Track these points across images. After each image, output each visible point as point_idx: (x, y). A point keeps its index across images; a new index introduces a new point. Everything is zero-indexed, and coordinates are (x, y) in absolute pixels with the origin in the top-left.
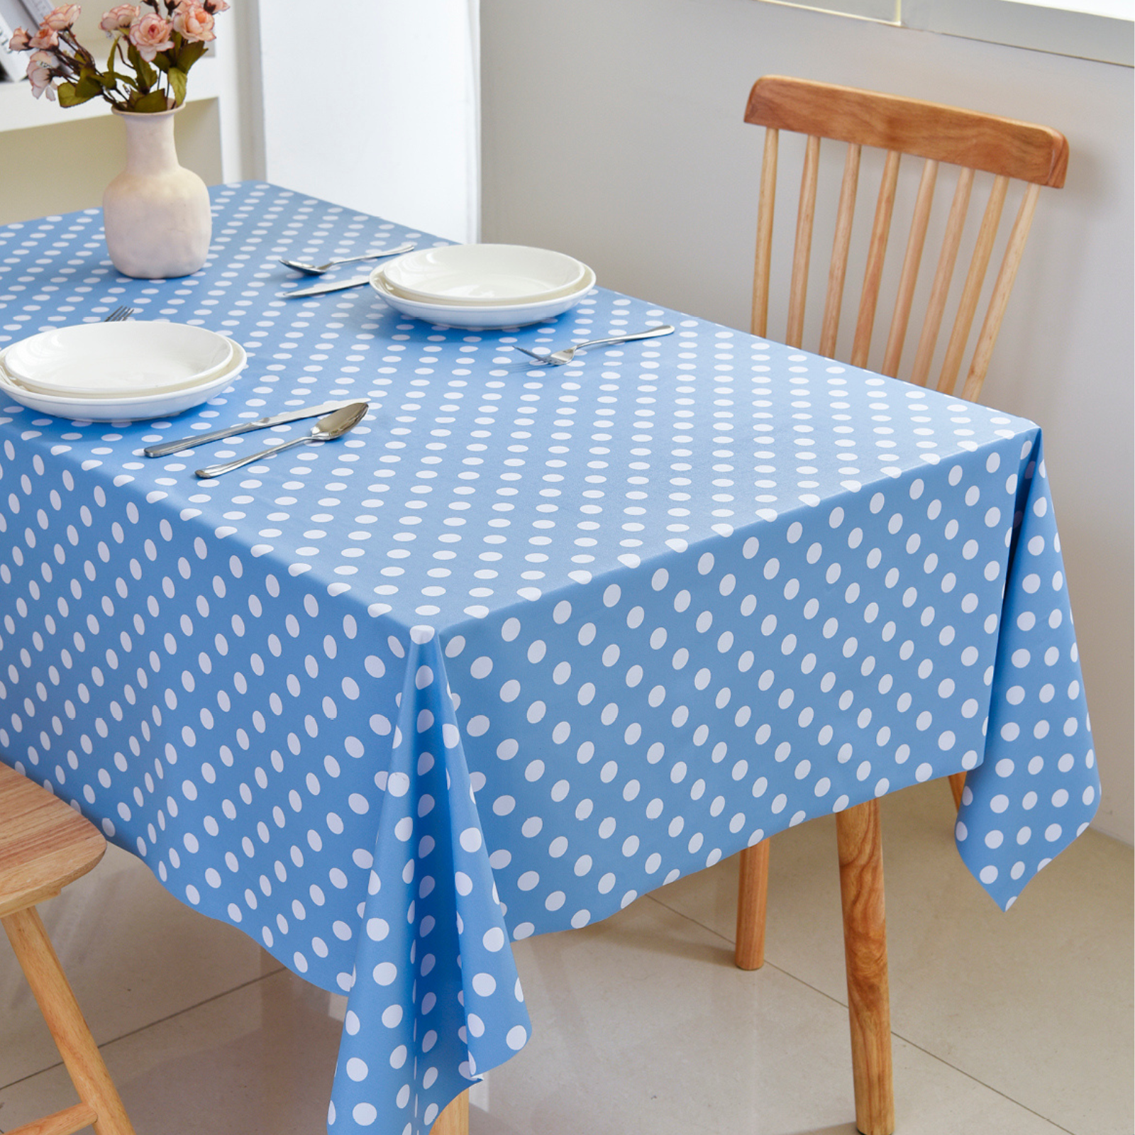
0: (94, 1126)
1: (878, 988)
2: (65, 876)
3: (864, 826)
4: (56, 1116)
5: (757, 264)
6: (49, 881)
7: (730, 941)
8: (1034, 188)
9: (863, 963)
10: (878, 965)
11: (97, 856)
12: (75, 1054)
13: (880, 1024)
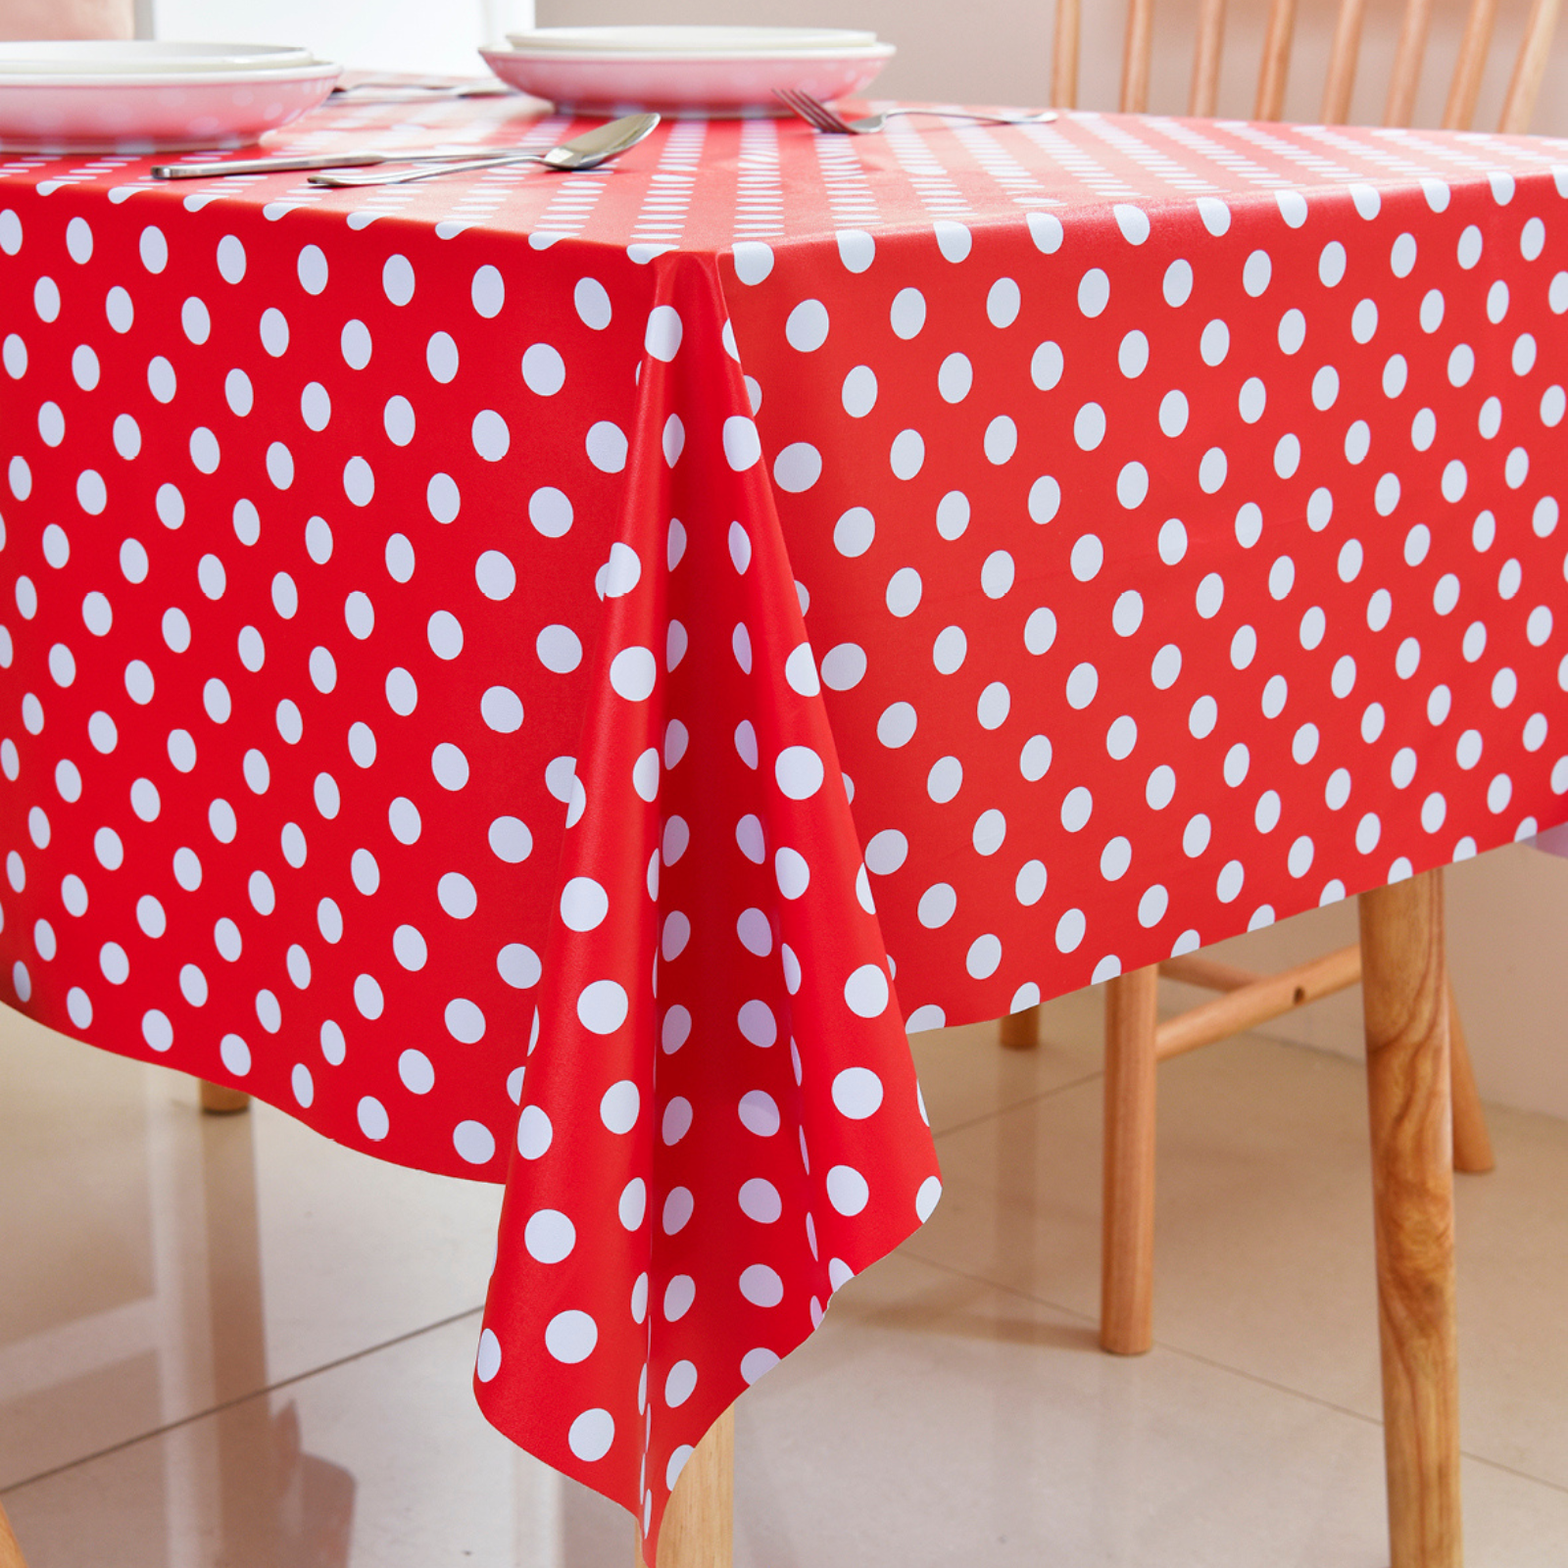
3: (1420, 965)
7: (1091, 1319)
9: (1415, 1242)
10: (1438, 1247)
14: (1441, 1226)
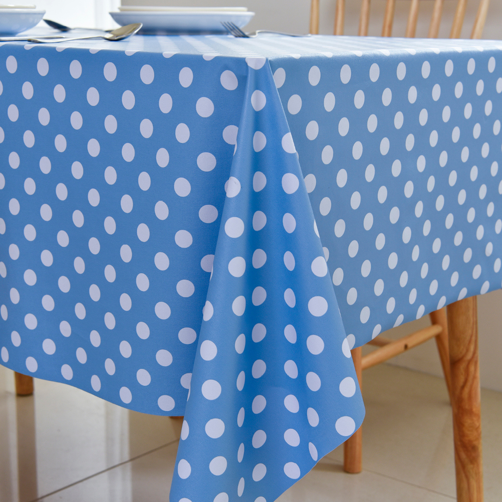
1: (477, 448)
3: (470, 331)
9: (469, 431)
10: (477, 432)
14: (477, 424)
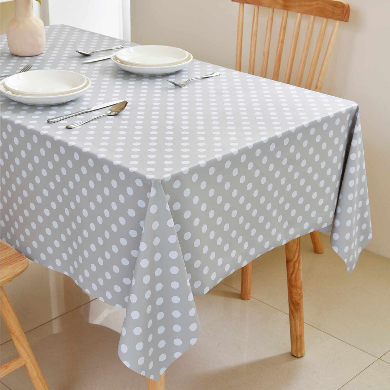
0: (25, 365)
1: (300, 304)
2: (15, 274)
3: (296, 247)
4: (11, 362)
5: (237, 51)
6: (10, 276)
7: (239, 291)
8: (338, 22)
9: (295, 295)
10: (300, 296)
11: (26, 267)
12: (18, 339)
13: (301, 317)
14: (300, 292)
